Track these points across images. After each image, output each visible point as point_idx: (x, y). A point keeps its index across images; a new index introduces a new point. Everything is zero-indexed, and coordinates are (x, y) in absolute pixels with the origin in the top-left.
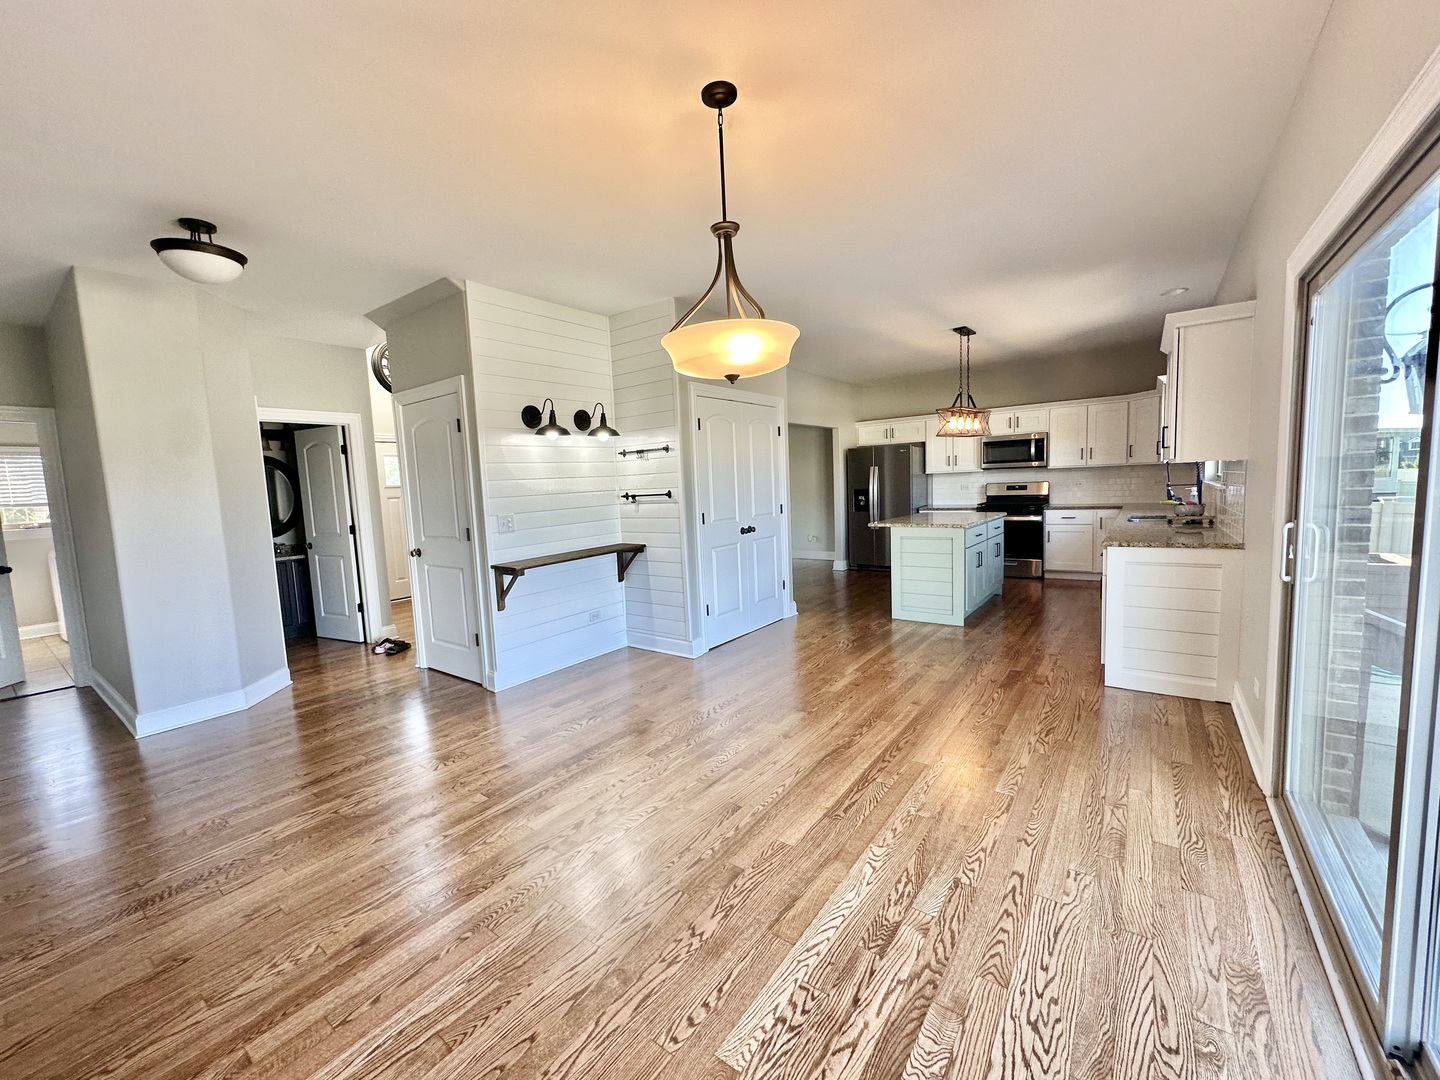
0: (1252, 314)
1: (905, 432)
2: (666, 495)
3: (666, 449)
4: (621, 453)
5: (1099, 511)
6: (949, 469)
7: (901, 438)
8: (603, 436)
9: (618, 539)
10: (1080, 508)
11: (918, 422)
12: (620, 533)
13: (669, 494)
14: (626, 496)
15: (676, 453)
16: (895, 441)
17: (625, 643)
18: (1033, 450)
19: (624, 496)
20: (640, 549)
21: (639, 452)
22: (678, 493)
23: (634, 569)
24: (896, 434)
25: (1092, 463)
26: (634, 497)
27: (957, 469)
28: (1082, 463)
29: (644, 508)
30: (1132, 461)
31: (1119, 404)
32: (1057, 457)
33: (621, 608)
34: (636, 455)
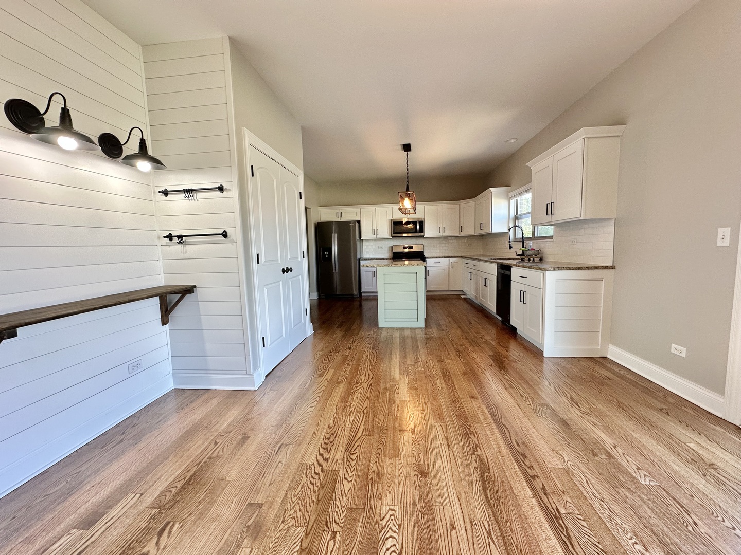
0: (621, 134)
1: (349, 214)
2: (222, 234)
3: (221, 189)
4: (162, 192)
5: (451, 259)
6: (374, 237)
7: (346, 218)
8: (144, 165)
9: (160, 280)
10: (442, 257)
11: (356, 209)
12: (163, 275)
13: (225, 235)
14: (170, 237)
15: (233, 193)
16: (342, 219)
17: (171, 386)
18: (418, 227)
19: (167, 237)
20: (190, 290)
21: (185, 191)
22: (235, 233)
23: (181, 312)
24: (343, 215)
25: (444, 235)
26: (180, 237)
27: (379, 237)
28: (439, 235)
29: (192, 249)
30: (462, 234)
31: (455, 205)
32: (429, 231)
33: (166, 352)
34: (182, 196)
